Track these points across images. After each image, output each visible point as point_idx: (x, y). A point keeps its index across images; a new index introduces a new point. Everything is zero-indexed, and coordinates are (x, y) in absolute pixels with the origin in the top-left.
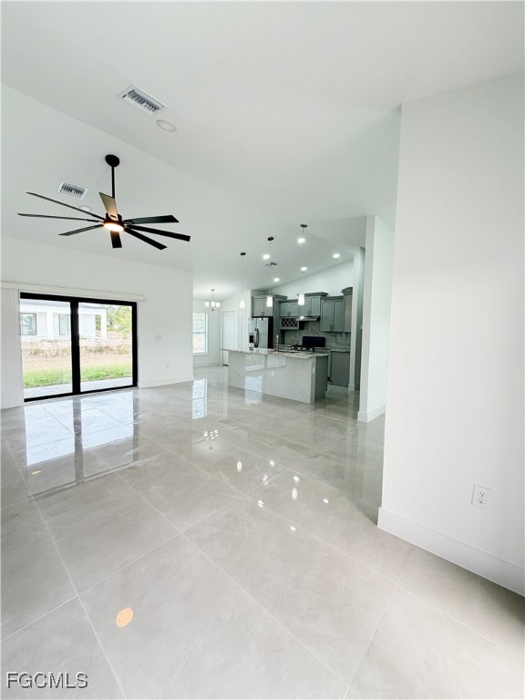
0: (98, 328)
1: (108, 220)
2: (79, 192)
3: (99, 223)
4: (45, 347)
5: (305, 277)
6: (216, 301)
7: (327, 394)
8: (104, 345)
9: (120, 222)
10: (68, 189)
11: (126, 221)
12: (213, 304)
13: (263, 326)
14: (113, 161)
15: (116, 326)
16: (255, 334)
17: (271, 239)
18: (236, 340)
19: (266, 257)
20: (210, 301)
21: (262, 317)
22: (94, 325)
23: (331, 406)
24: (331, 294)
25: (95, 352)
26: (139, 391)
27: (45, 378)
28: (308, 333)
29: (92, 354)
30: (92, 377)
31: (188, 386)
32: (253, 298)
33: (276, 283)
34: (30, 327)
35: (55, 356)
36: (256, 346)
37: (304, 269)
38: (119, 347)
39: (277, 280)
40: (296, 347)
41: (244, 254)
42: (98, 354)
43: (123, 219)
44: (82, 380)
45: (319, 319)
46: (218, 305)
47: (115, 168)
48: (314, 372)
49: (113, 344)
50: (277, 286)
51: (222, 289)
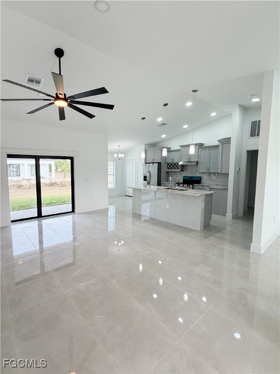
0: (50, 171)
1: (57, 98)
2: (38, 82)
3: (51, 102)
4: (24, 183)
5: (187, 132)
6: (121, 153)
7: (211, 223)
8: (54, 181)
9: (65, 99)
10: (31, 81)
11: (69, 97)
12: (120, 155)
13: (154, 169)
14: (59, 53)
15: (59, 170)
16: (148, 175)
17: (166, 105)
18: (134, 179)
19: (160, 119)
20: (118, 154)
21: (153, 163)
22: (48, 169)
23: (218, 235)
24: (207, 144)
25: (49, 186)
26: (76, 215)
27: (23, 205)
28: (188, 174)
29: (48, 187)
30: (48, 204)
31: (105, 212)
32: (146, 150)
33: (163, 138)
34: (17, 172)
35: (29, 189)
36: (149, 183)
37: (185, 126)
38: (61, 183)
39: (164, 136)
40: (179, 184)
41: (144, 118)
42: (51, 187)
43: (67, 96)
44: (42, 206)
45: (197, 163)
46: (123, 155)
47: (61, 58)
48: (203, 207)
49: (58, 181)
50: (164, 140)
51: (124, 145)
